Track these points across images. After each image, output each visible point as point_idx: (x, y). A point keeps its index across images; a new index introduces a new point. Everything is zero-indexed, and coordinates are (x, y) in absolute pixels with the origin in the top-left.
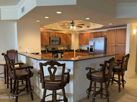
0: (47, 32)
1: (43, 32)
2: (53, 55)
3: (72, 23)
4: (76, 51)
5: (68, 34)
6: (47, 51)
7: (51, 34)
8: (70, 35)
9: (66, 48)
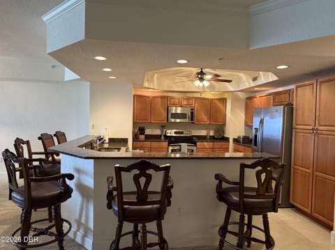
0: (162, 97)
1: (153, 97)
2: (169, 145)
3: (202, 73)
4: (236, 141)
5: (217, 99)
6: (163, 137)
7: (173, 100)
8: (223, 101)
9: (212, 133)
